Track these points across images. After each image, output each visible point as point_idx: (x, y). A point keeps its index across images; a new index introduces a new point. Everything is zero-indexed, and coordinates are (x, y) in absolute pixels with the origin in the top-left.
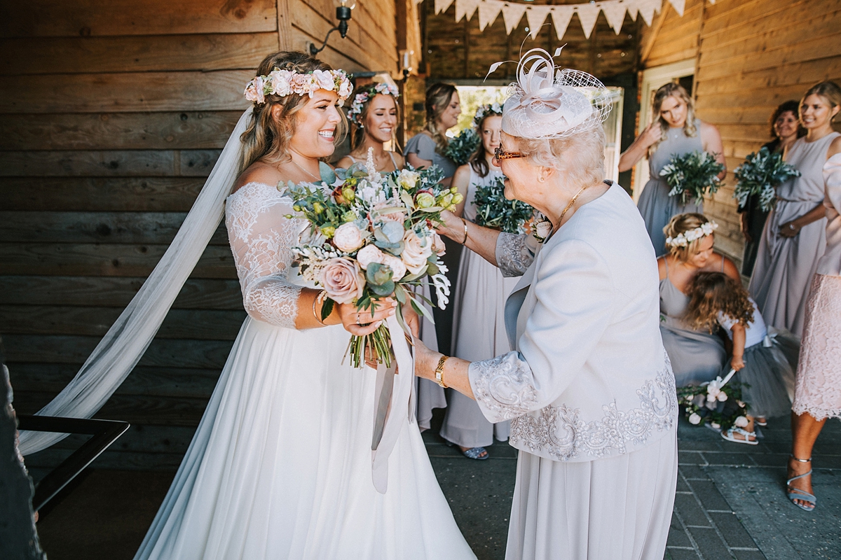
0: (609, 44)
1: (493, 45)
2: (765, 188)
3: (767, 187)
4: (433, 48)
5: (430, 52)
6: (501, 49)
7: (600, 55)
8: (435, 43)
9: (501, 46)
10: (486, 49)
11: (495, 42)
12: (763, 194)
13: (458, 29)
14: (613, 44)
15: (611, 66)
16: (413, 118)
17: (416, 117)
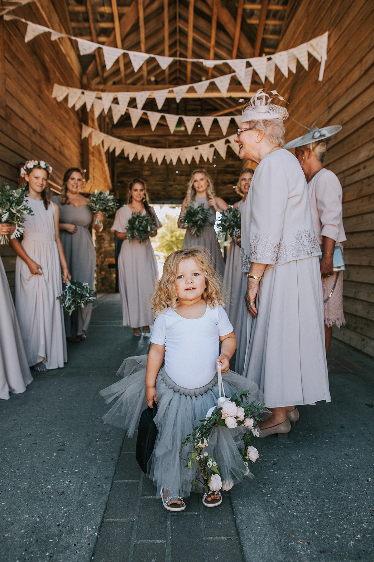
0: (226, 181)
1: (157, 181)
2: (234, 230)
3: (236, 229)
4: (121, 182)
5: (119, 184)
6: (161, 183)
7: (221, 187)
8: (122, 179)
9: (162, 181)
10: (153, 183)
11: (158, 179)
12: (234, 233)
13: (135, 172)
14: (228, 181)
15: (228, 193)
16: (107, 223)
17: (109, 222)
